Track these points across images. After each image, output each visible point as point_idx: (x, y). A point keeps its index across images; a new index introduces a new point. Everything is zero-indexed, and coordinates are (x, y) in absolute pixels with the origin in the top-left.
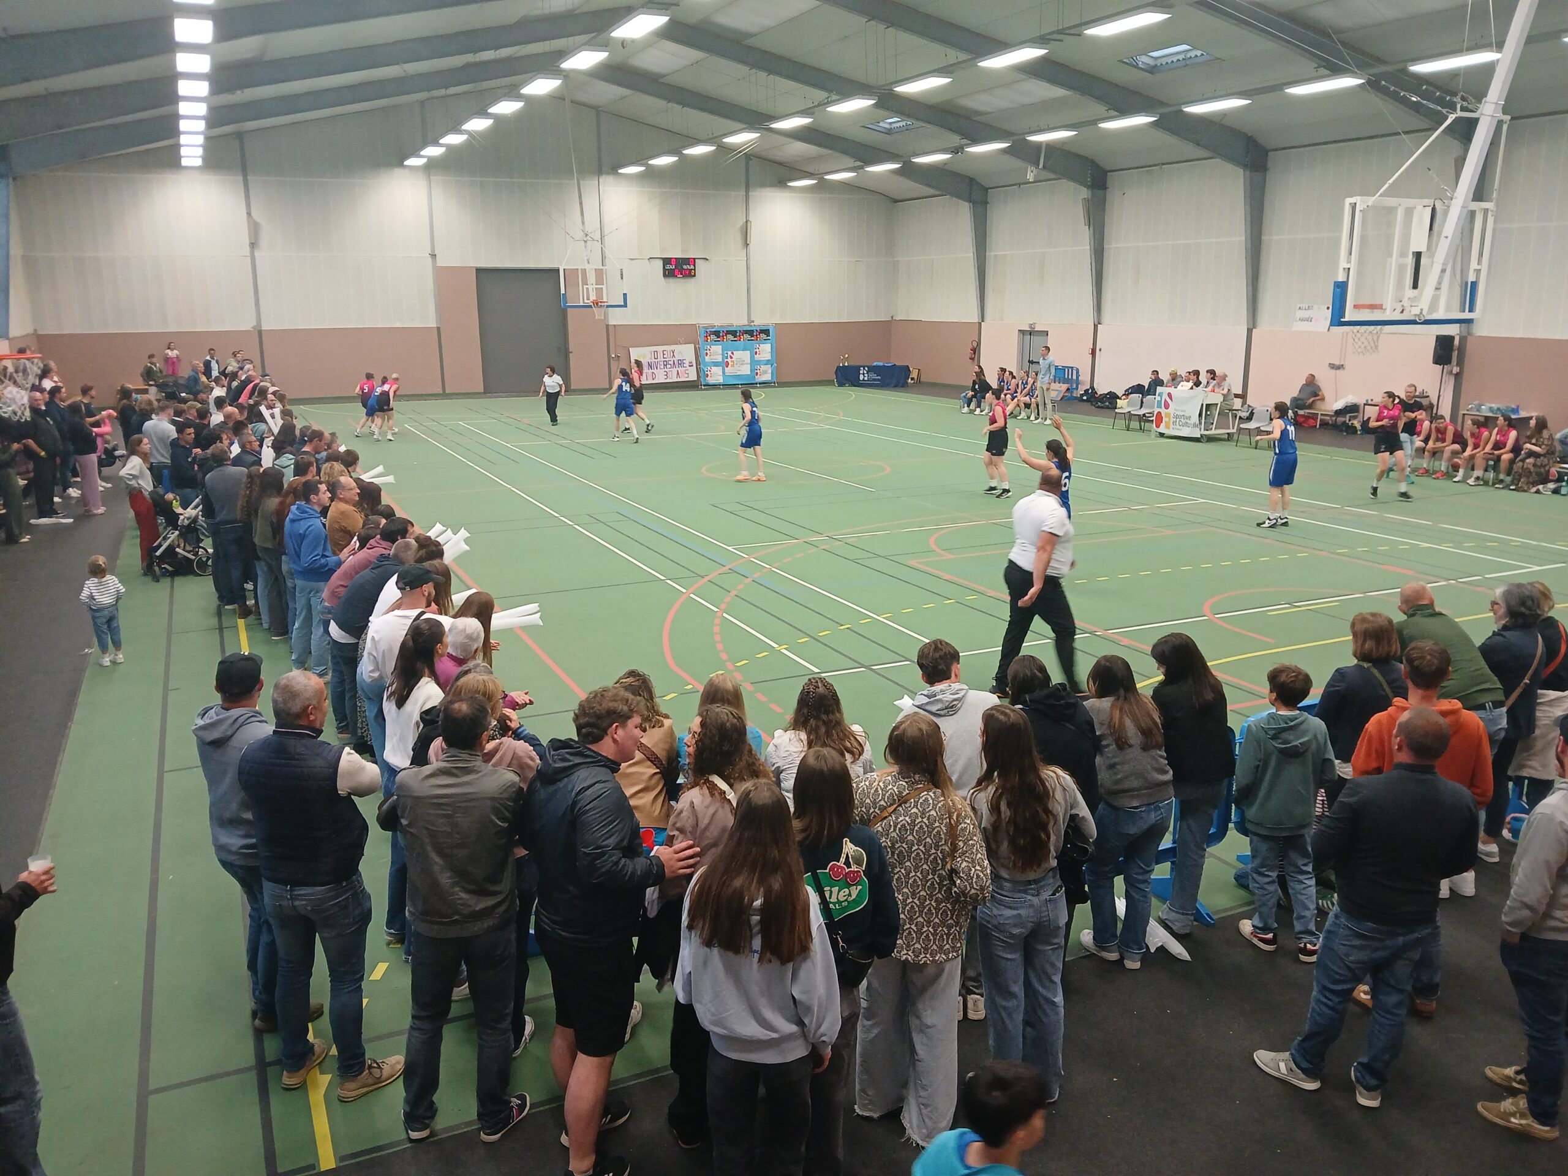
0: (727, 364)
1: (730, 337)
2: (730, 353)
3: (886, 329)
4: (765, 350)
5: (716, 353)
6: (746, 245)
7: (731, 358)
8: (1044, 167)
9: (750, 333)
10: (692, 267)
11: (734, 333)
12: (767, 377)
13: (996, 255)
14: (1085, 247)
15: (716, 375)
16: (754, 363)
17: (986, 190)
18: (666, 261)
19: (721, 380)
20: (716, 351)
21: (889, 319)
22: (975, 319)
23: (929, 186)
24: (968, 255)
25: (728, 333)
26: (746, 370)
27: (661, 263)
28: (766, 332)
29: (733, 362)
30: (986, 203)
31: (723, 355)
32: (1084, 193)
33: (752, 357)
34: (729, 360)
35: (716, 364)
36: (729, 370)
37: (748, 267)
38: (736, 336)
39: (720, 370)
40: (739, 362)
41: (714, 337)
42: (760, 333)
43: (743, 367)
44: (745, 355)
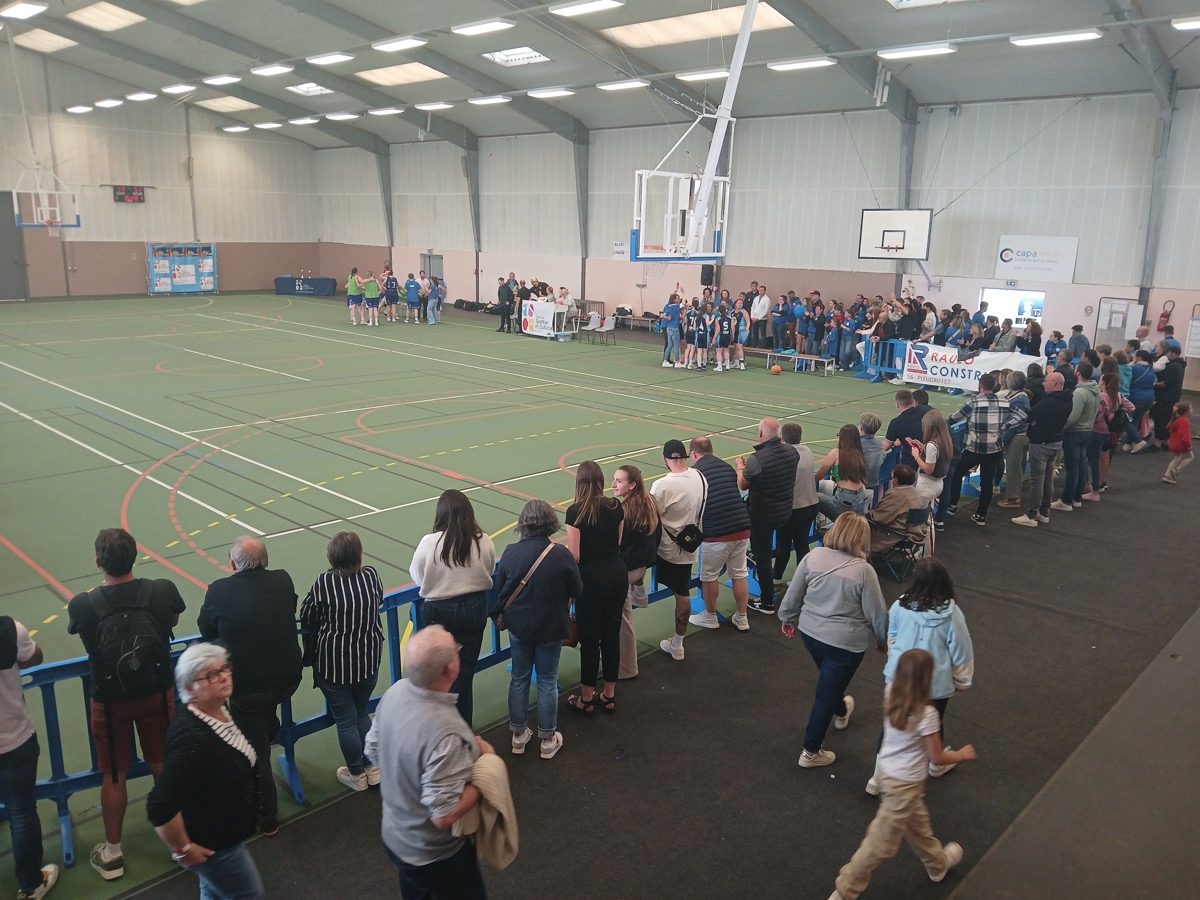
0: (175, 276)
1: (176, 253)
2: (176, 266)
3: (314, 249)
4: (208, 264)
5: (164, 266)
6: (190, 178)
7: (178, 270)
8: (431, 131)
9: (194, 250)
10: (141, 194)
11: (179, 250)
12: (210, 287)
13: (399, 196)
14: (465, 193)
15: (163, 285)
16: (198, 275)
17: (389, 144)
18: (116, 188)
19: (169, 289)
20: (162, 265)
21: (317, 241)
22: (385, 243)
23: (343, 139)
24: (378, 194)
25: (174, 249)
26: (191, 280)
27: (110, 191)
28: (208, 249)
29: (179, 273)
30: (389, 155)
31: (170, 267)
32: (462, 152)
33: (197, 271)
34: (176, 272)
35: (165, 276)
36: (177, 281)
37: (192, 196)
38: (181, 253)
39: (168, 280)
40: (185, 274)
41: (161, 253)
42: (203, 250)
43: (189, 278)
44: (190, 268)
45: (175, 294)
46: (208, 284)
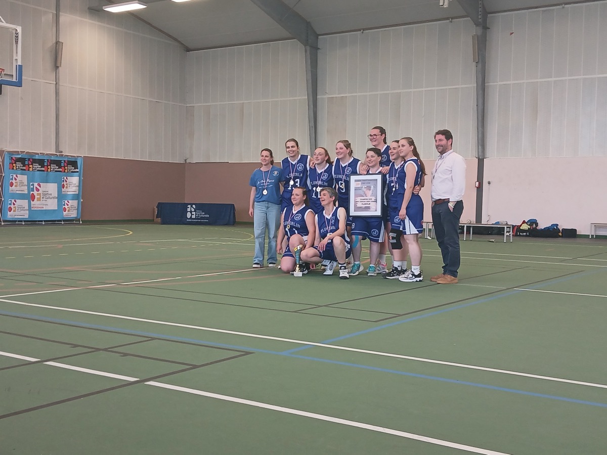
0: (33, 197)
1: (37, 166)
3: (180, 171)
4: (73, 182)
5: (22, 183)
6: (56, 67)
7: (38, 190)
9: (58, 163)
11: (41, 162)
15: (19, 210)
16: (61, 197)
19: (26, 215)
20: (19, 182)
21: (182, 162)
25: (35, 161)
26: (52, 205)
28: (74, 163)
29: (39, 194)
31: (28, 186)
33: (59, 191)
34: (35, 193)
35: (22, 197)
36: (36, 204)
37: (57, 93)
38: (43, 166)
39: (24, 203)
40: (46, 195)
41: (19, 164)
42: (68, 165)
43: (50, 201)
44: (51, 188)
45: (31, 223)
46: (71, 210)
